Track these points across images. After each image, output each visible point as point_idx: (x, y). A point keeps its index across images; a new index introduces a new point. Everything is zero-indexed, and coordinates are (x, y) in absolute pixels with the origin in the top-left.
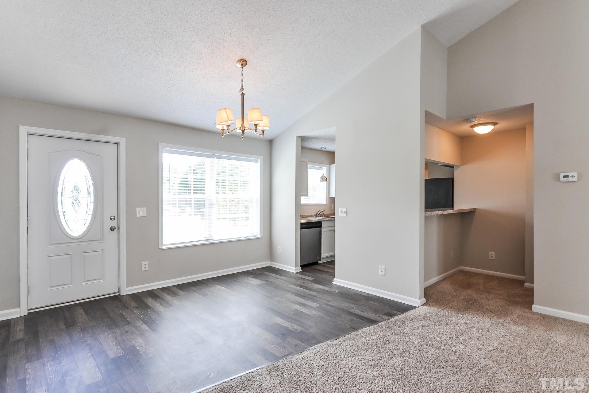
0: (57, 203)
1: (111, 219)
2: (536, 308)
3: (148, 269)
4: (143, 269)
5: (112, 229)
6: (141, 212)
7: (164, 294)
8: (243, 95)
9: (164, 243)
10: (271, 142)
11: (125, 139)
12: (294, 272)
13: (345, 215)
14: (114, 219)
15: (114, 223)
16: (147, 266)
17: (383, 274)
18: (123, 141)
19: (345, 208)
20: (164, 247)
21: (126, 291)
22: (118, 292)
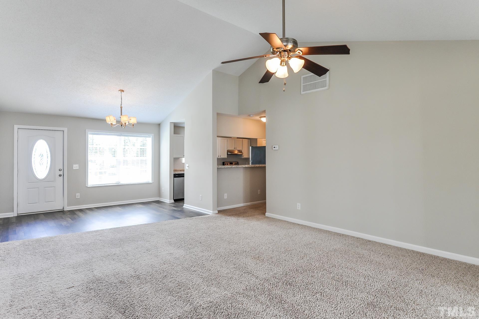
0: (32, 162)
1: (59, 170)
2: (267, 214)
3: (79, 198)
4: (77, 198)
5: (60, 176)
6: (76, 167)
7: (88, 211)
8: (121, 108)
9: (89, 184)
10: (159, 125)
11: (67, 128)
12: (169, 202)
13: (188, 168)
14: (61, 170)
15: (61, 173)
16: (79, 196)
17: (201, 199)
18: (66, 130)
19: (188, 165)
20: (89, 186)
21: (67, 208)
22: (63, 209)
